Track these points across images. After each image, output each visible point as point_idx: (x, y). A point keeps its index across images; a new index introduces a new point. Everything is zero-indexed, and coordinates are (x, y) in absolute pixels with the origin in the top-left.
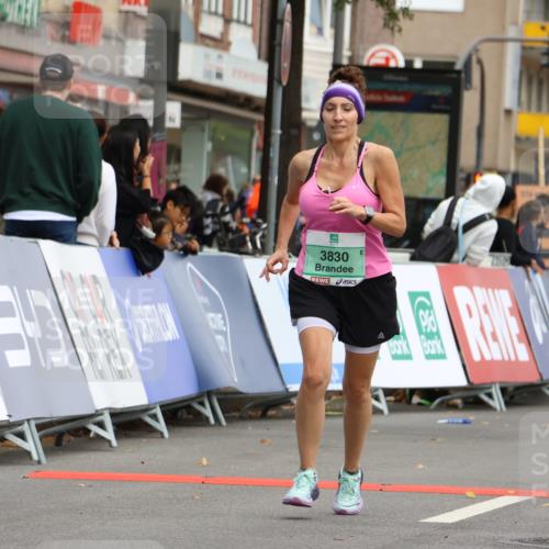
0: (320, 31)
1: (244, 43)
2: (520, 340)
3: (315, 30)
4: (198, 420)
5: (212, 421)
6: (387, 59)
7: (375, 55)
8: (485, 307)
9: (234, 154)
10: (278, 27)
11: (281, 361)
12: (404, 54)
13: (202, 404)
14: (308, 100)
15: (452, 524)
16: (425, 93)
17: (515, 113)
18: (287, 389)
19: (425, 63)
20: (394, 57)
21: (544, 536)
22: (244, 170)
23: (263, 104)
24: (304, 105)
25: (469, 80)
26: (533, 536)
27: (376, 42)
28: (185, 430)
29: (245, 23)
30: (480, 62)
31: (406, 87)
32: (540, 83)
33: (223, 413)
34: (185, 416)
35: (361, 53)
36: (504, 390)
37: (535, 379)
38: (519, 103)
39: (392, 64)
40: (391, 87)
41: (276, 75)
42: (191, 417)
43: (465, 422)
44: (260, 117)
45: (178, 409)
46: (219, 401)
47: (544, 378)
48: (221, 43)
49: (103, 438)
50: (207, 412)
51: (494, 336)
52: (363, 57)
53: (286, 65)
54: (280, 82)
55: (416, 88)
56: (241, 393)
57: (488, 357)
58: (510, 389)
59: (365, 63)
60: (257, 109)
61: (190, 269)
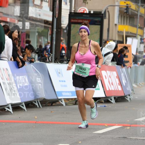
0: (66, 4)
1: (46, 6)
2: (119, 85)
3: (65, 3)
4: (34, 106)
5: (38, 107)
6: (84, 11)
7: (80, 10)
8: (110, 76)
9: (44, 36)
10: (55, 2)
11: (56, 91)
12: (88, 10)
13: (35, 102)
14: (63, 22)
15: (101, 133)
16: (94, 20)
17: (117, 25)
18: (58, 98)
19: (94, 12)
20: (86, 10)
21: (125, 136)
22: (46, 40)
23: (51, 23)
24: (62, 23)
25: (105, 16)
26: (122, 136)
27: (81, 6)
28: (31, 109)
29: (46, 1)
30: (108, 12)
31: (89, 18)
32: (124, 17)
33: (41, 104)
34: (31, 105)
35: (77, 9)
36: (115, 98)
37: (123, 95)
38: (119, 22)
39: (85, 12)
40: (85, 18)
41: (55, 15)
42: (32, 105)
43: (104, 106)
44: (50, 26)
45: (29, 103)
46: (40, 101)
47: (125, 95)
48: (40, 7)
49: (9, 111)
50: (37, 104)
51: (112, 84)
52: (77, 10)
53: (57, 12)
54: (56, 17)
55: (91, 18)
56: (45, 99)
57: (111, 89)
58: (116, 98)
59: (78, 12)
60: (50, 24)
61: (32, 66)
